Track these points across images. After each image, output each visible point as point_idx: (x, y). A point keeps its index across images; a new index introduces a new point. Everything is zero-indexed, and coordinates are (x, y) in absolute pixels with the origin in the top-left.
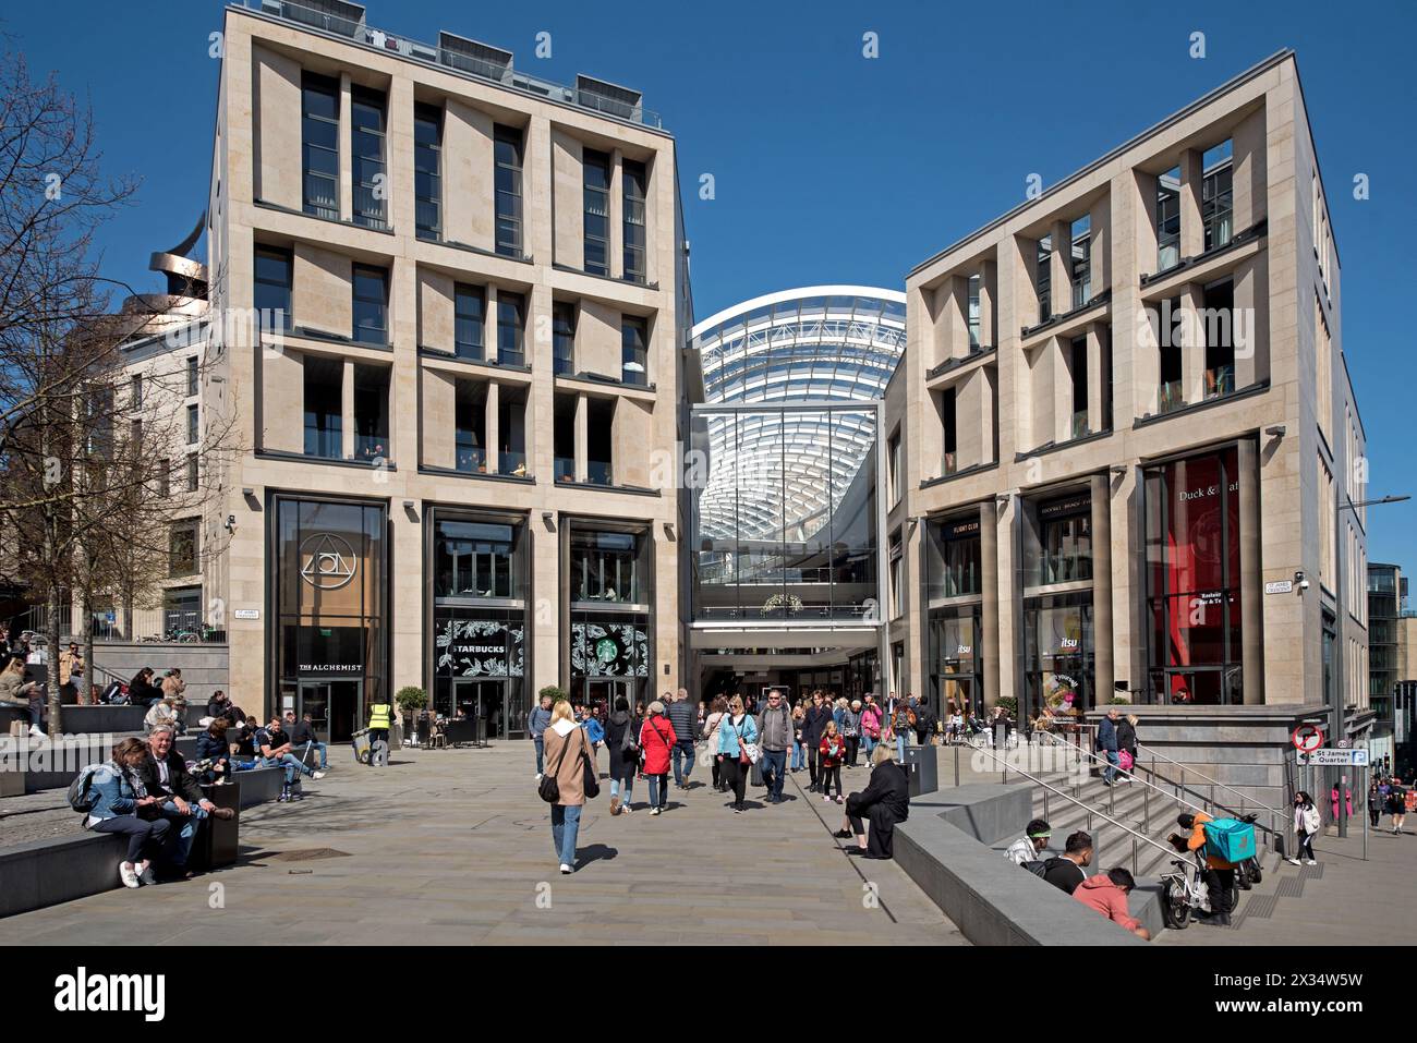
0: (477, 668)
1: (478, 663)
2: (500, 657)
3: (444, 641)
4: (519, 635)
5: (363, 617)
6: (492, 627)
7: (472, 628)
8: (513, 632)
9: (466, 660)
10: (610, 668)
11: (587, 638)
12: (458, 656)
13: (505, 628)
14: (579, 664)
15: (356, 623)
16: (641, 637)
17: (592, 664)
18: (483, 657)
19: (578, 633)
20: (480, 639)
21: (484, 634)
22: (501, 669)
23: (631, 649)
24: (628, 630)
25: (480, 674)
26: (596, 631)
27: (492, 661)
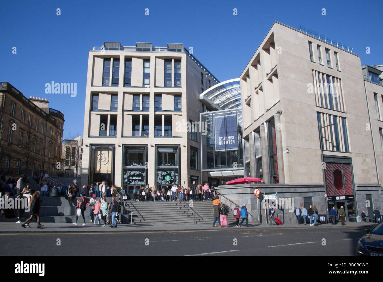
0: (133, 183)
1: (134, 182)
2: (139, 180)
3: (126, 176)
4: (144, 175)
5: (108, 171)
6: (137, 173)
7: (132, 173)
8: (142, 174)
9: (131, 181)
10: (167, 182)
11: (161, 175)
12: (129, 180)
13: (140, 173)
14: (159, 181)
15: (106, 173)
16: (176, 174)
17: (163, 181)
18: (135, 180)
19: (159, 174)
20: (134, 176)
21: (135, 174)
22: (139, 183)
23: (173, 178)
24: (173, 173)
25: (134, 184)
26: (164, 173)
27: (137, 181)
